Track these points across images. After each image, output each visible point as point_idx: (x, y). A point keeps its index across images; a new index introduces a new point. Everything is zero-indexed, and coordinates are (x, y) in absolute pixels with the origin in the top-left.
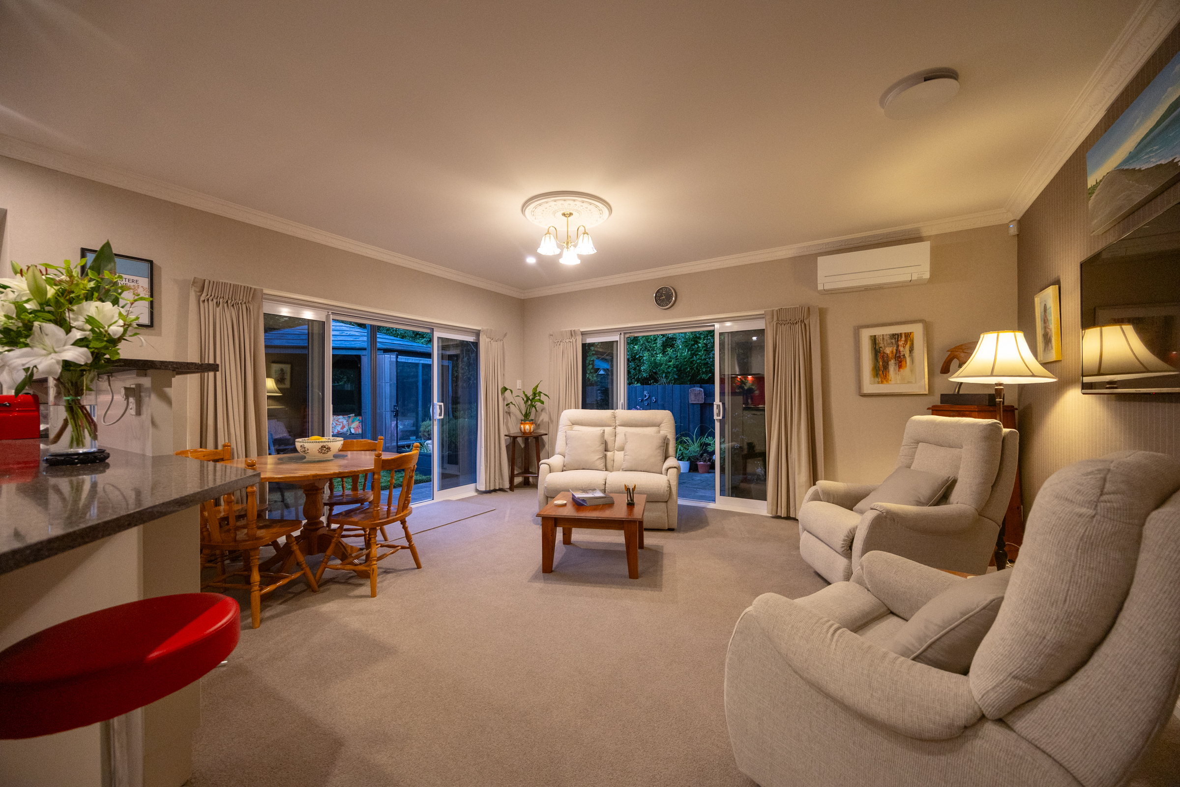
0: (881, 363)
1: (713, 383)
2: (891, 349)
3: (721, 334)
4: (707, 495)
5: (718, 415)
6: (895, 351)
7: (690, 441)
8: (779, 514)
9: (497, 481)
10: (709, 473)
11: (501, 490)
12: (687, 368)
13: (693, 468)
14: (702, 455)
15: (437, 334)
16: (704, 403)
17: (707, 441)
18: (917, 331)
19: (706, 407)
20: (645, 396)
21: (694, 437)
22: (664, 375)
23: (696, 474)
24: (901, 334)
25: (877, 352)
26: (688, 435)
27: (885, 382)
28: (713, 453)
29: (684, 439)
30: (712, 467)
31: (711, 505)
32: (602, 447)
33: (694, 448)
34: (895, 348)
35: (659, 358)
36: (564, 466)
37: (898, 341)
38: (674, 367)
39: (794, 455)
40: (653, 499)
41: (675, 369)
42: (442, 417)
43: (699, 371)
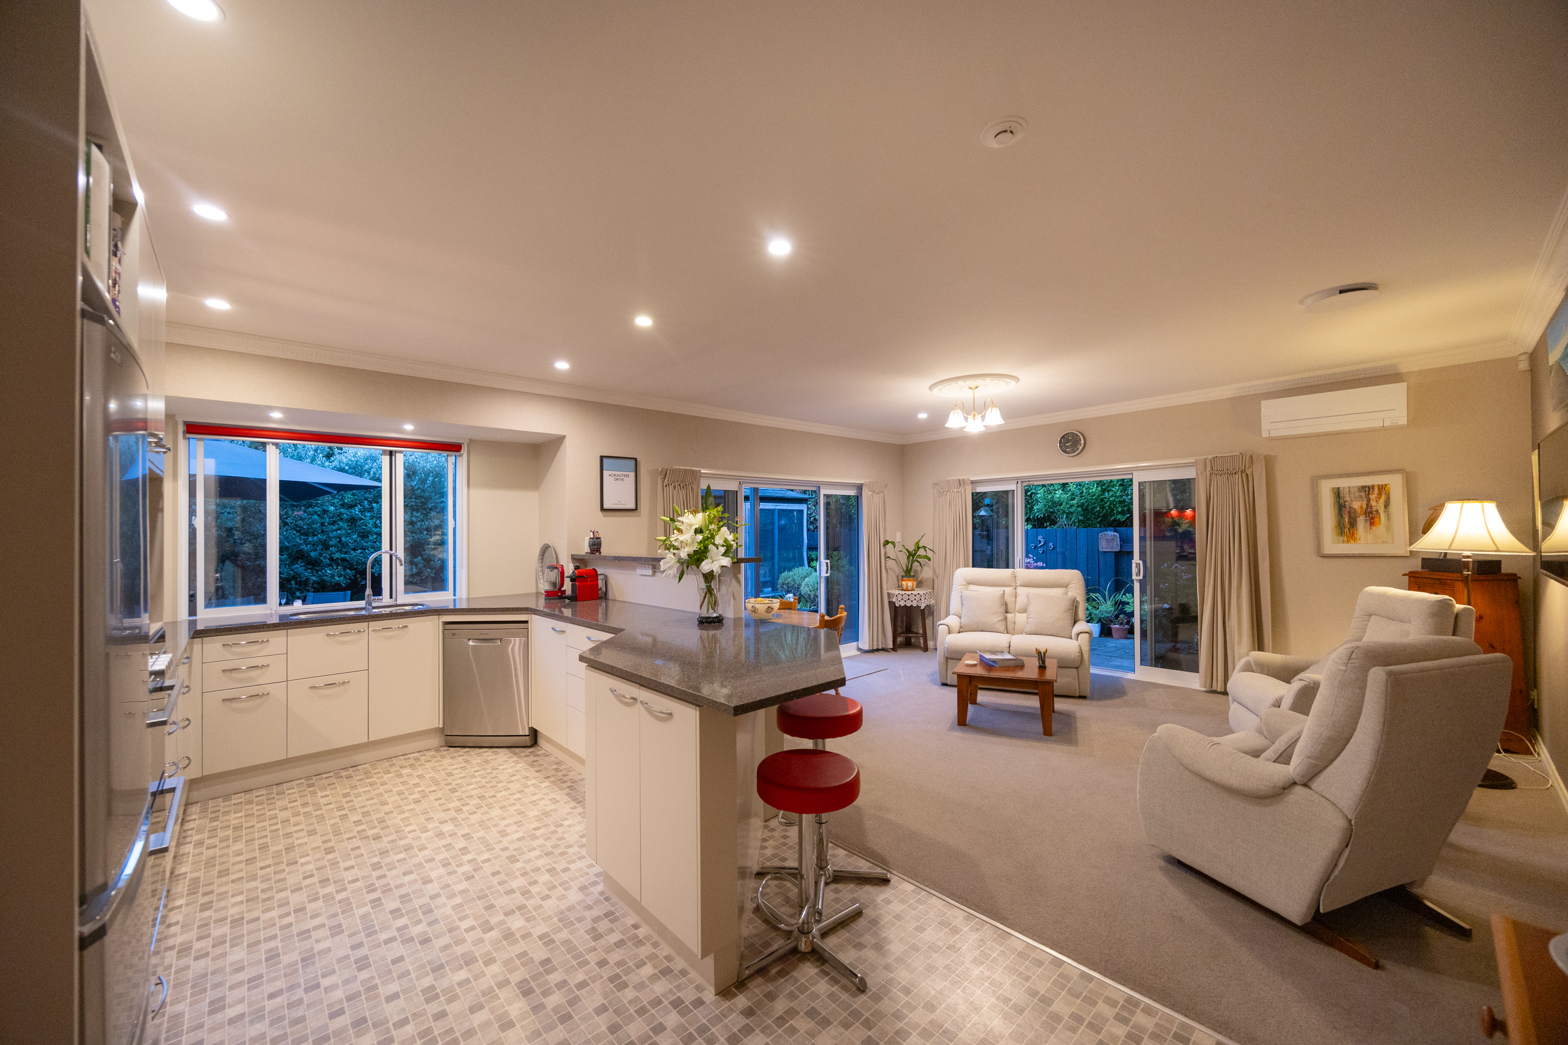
0: (1347, 520)
1: (1132, 526)
2: (1359, 503)
3: (1140, 484)
4: (1125, 664)
5: (1138, 574)
6: (1365, 506)
7: (1101, 598)
8: (1214, 688)
9: (880, 640)
10: (1127, 638)
11: (883, 649)
12: (1096, 507)
13: (1106, 632)
14: (1117, 616)
15: (823, 492)
16: (1120, 551)
17: (1124, 599)
18: (1395, 484)
19: (1123, 555)
20: (1040, 542)
21: (1107, 593)
22: (1065, 516)
23: (1109, 639)
24: (1373, 486)
25: (1341, 506)
26: (1098, 591)
27: (1352, 541)
28: (1132, 614)
29: (1093, 595)
30: (1131, 631)
31: (1130, 676)
32: (1003, 609)
33: (1107, 608)
34: (1365, 502)
35: (1057, 496)
36: (961, 627)
37: (1369, 494)
38: (1078, 506)
39: (1233, 623)
40: (1065, 664)
41: (1080, 509)
42: (828, 575)
43: (1113, 510)
